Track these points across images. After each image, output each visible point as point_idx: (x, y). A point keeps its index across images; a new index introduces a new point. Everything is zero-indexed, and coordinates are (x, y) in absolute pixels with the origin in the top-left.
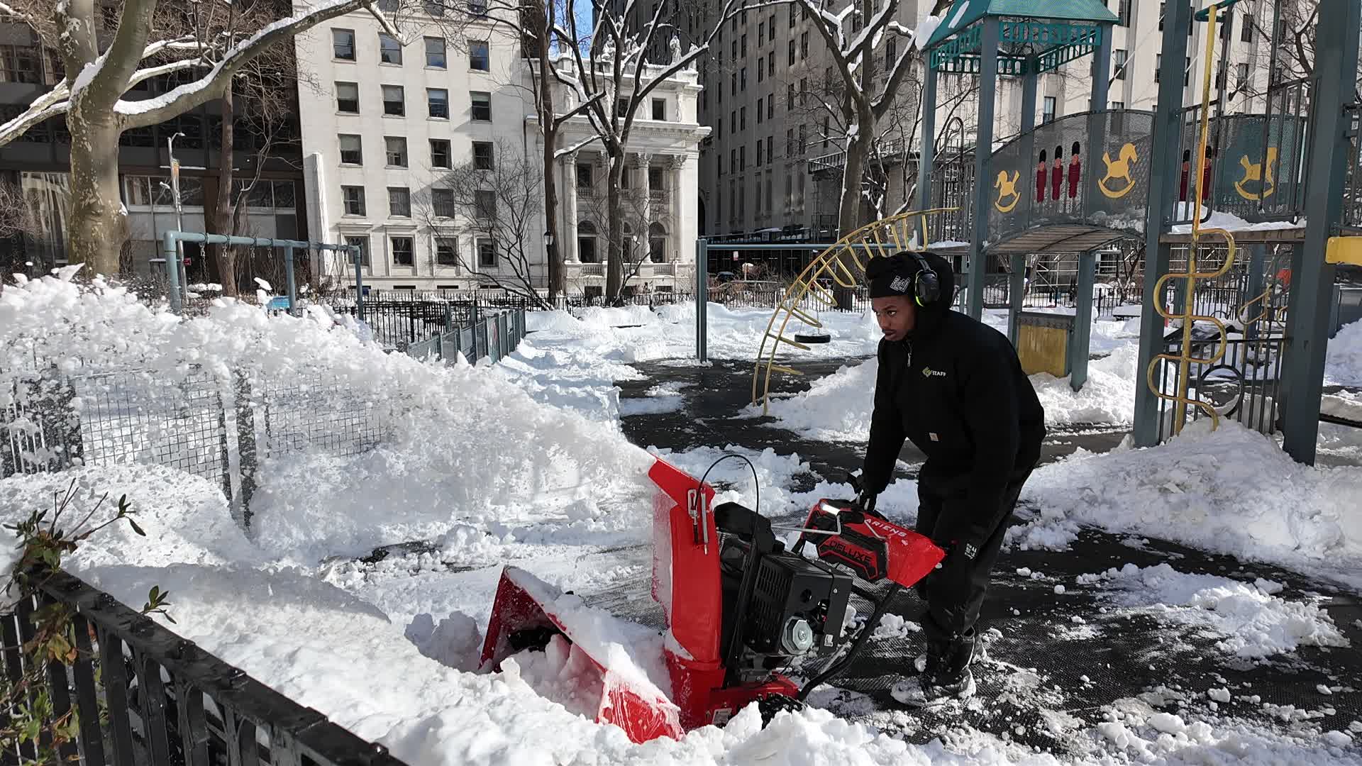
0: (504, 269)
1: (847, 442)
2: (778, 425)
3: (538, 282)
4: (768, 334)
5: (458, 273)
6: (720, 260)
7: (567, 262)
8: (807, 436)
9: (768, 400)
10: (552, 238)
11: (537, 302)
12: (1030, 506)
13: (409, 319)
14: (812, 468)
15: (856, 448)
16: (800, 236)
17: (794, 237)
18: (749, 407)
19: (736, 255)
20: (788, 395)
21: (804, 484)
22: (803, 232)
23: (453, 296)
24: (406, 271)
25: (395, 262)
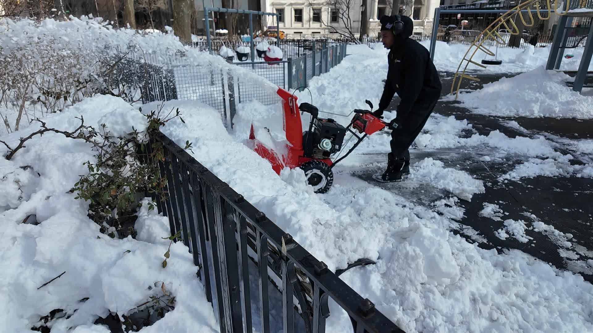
0: (341, 24)
1: (496, 116)
2: (461, 106)
3: (356, 30)
4: (464, 59)
5: (321, 26)
6: (450, 18)
7: (371, 20)
8: (475, 112)
9: (459, 93)
10: (364, 8)
11: (353, 40)
12: (591, 156)
13: (297, 47)
14: (473, 127)
15: (500, 119)
16: (498, 5)
17: (494, 6)
18: (449, 95)
19: (459, 16)
20: (471, 90)
21: (467, 134)
22: (500, 3)
23: (317, 37)
24: (299, 25)
25: (295, 21)
